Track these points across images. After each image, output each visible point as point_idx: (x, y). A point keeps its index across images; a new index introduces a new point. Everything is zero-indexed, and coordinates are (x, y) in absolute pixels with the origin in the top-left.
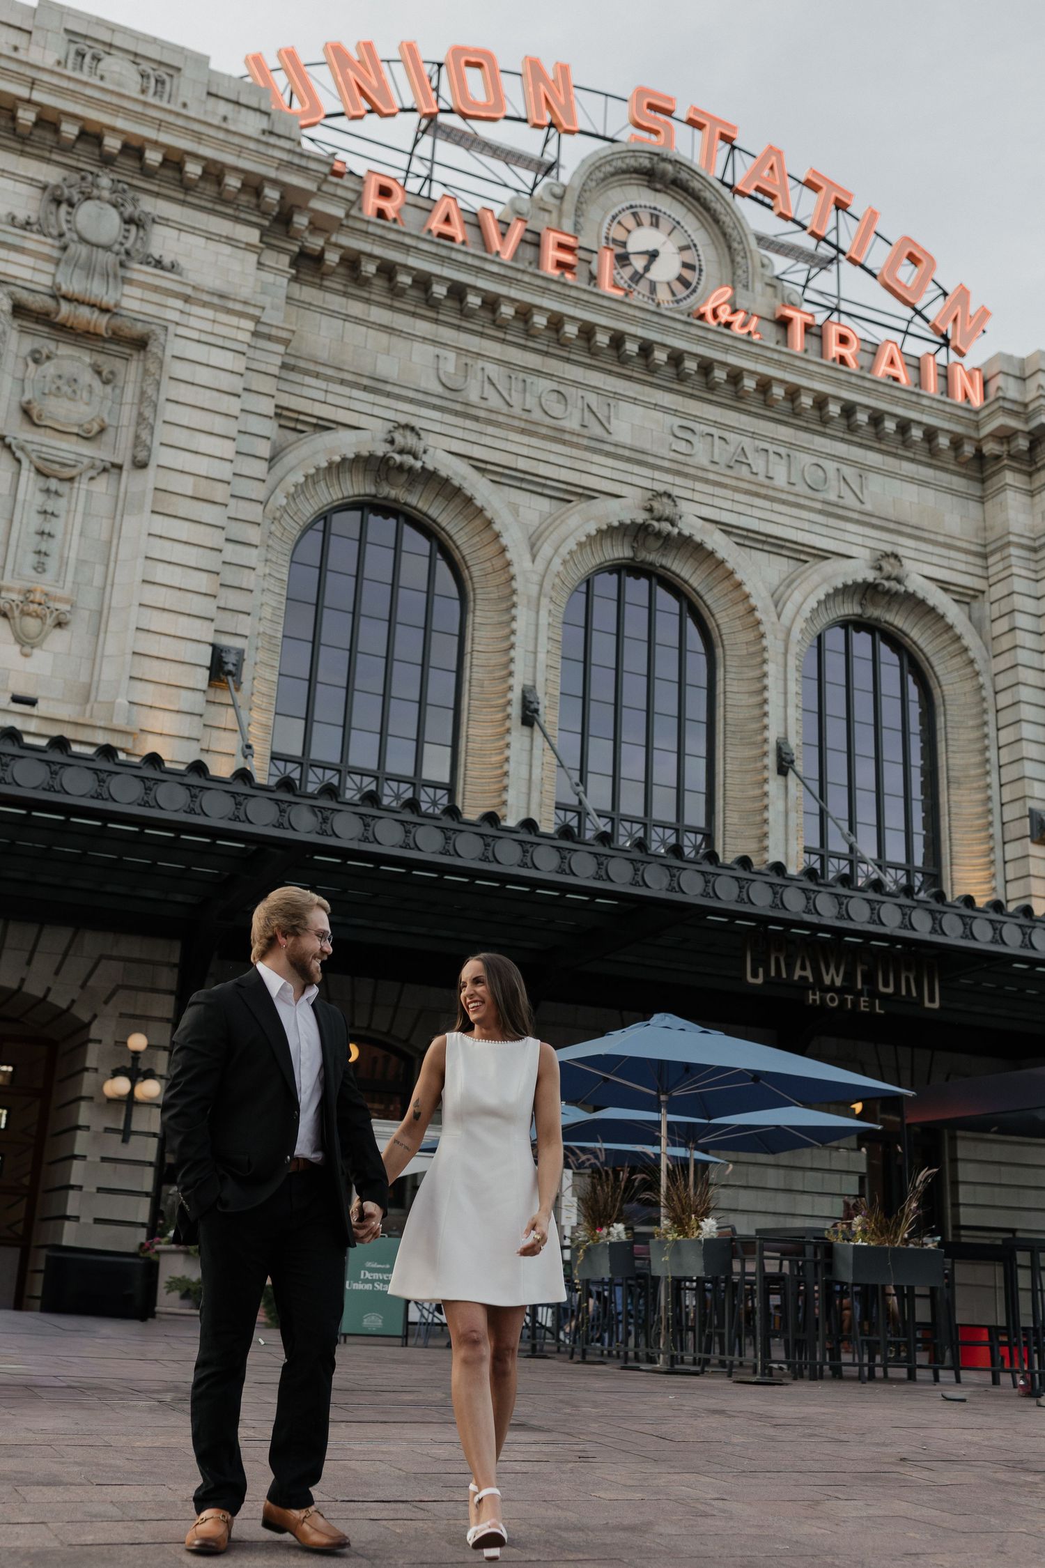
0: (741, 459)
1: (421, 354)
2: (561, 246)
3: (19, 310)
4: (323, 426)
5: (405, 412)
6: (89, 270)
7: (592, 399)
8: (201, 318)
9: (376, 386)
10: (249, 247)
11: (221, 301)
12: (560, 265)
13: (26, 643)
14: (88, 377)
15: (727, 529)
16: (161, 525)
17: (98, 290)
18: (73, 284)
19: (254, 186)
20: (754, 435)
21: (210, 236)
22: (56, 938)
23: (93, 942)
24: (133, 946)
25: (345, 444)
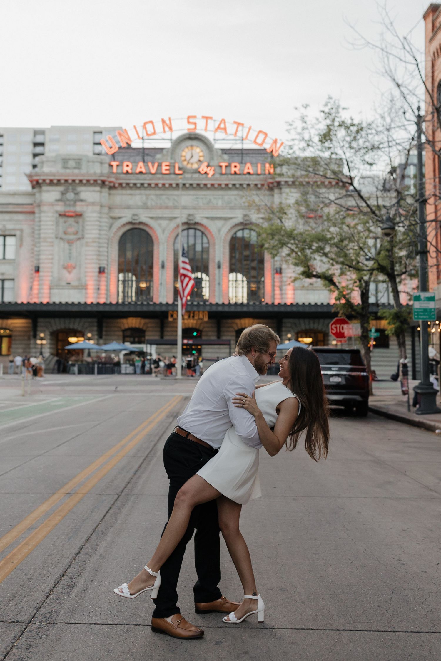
0: (210, 201)
1: (138, 198)
2: (166, 166)
3: (60, 215)
4: (120, 218)
5: (135, 211)
6: (70, 205)
7: (175, 197)
8: (90, 208)
9: (129, 207)
10: (98, 191)
11: (93, 204)
12: (166, 170)
13: (70, 272)
14: (74, 223)
15: (207, 218)
16: (88, 248)
17: (72, 209)
18: (68, 209)
19: (95, 181)
20: (213, 195)
21: (90, 191)
22: (78, 320)
23: (84, 320)
24: (90, 320)
25: (124, 221)
